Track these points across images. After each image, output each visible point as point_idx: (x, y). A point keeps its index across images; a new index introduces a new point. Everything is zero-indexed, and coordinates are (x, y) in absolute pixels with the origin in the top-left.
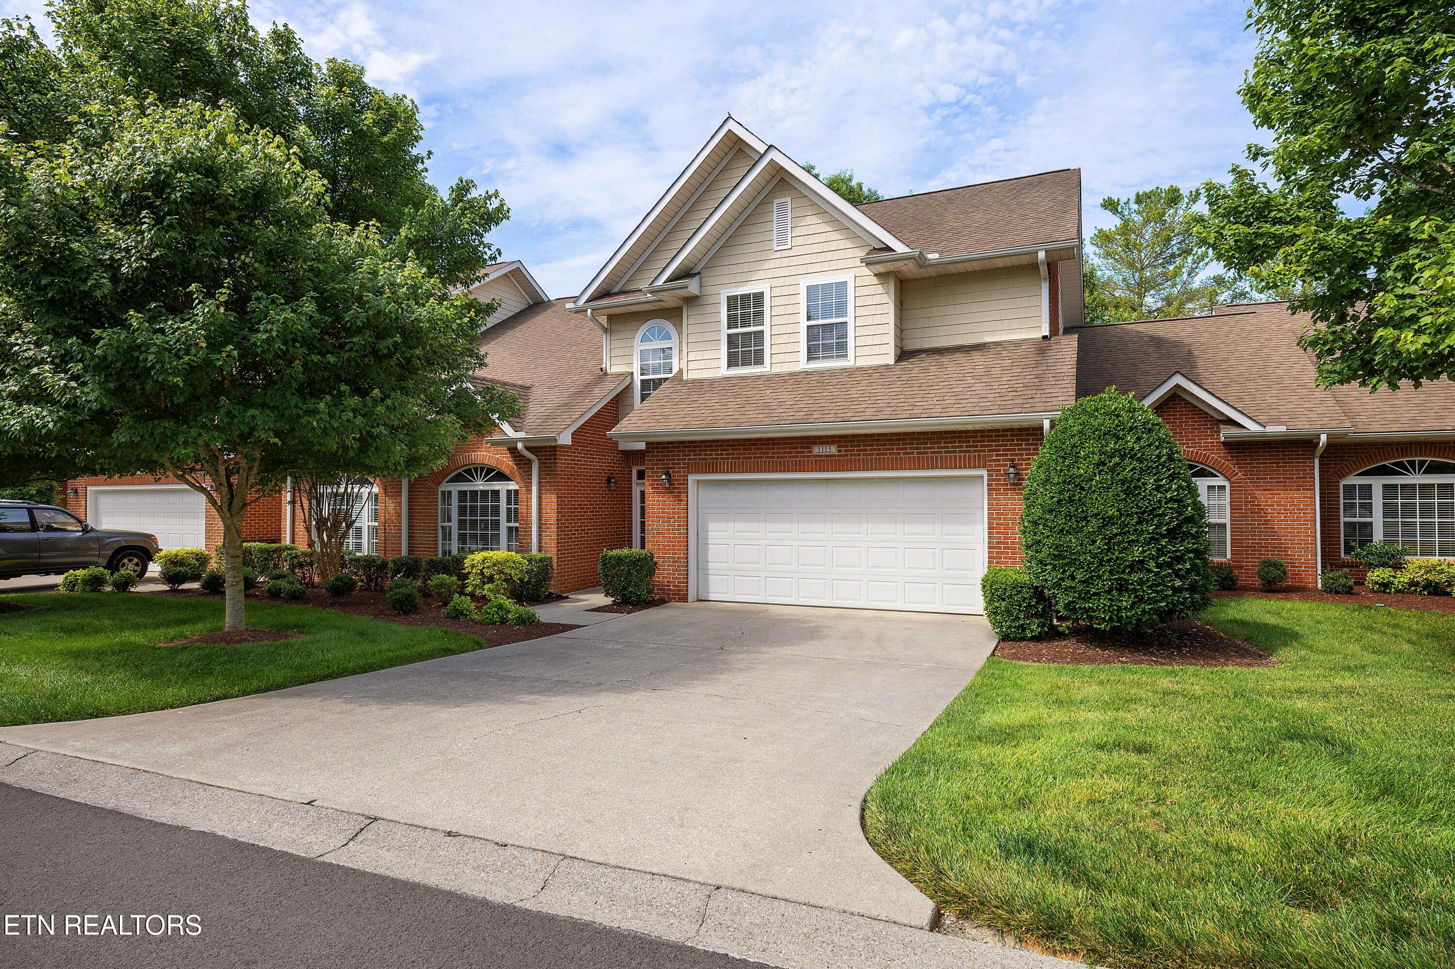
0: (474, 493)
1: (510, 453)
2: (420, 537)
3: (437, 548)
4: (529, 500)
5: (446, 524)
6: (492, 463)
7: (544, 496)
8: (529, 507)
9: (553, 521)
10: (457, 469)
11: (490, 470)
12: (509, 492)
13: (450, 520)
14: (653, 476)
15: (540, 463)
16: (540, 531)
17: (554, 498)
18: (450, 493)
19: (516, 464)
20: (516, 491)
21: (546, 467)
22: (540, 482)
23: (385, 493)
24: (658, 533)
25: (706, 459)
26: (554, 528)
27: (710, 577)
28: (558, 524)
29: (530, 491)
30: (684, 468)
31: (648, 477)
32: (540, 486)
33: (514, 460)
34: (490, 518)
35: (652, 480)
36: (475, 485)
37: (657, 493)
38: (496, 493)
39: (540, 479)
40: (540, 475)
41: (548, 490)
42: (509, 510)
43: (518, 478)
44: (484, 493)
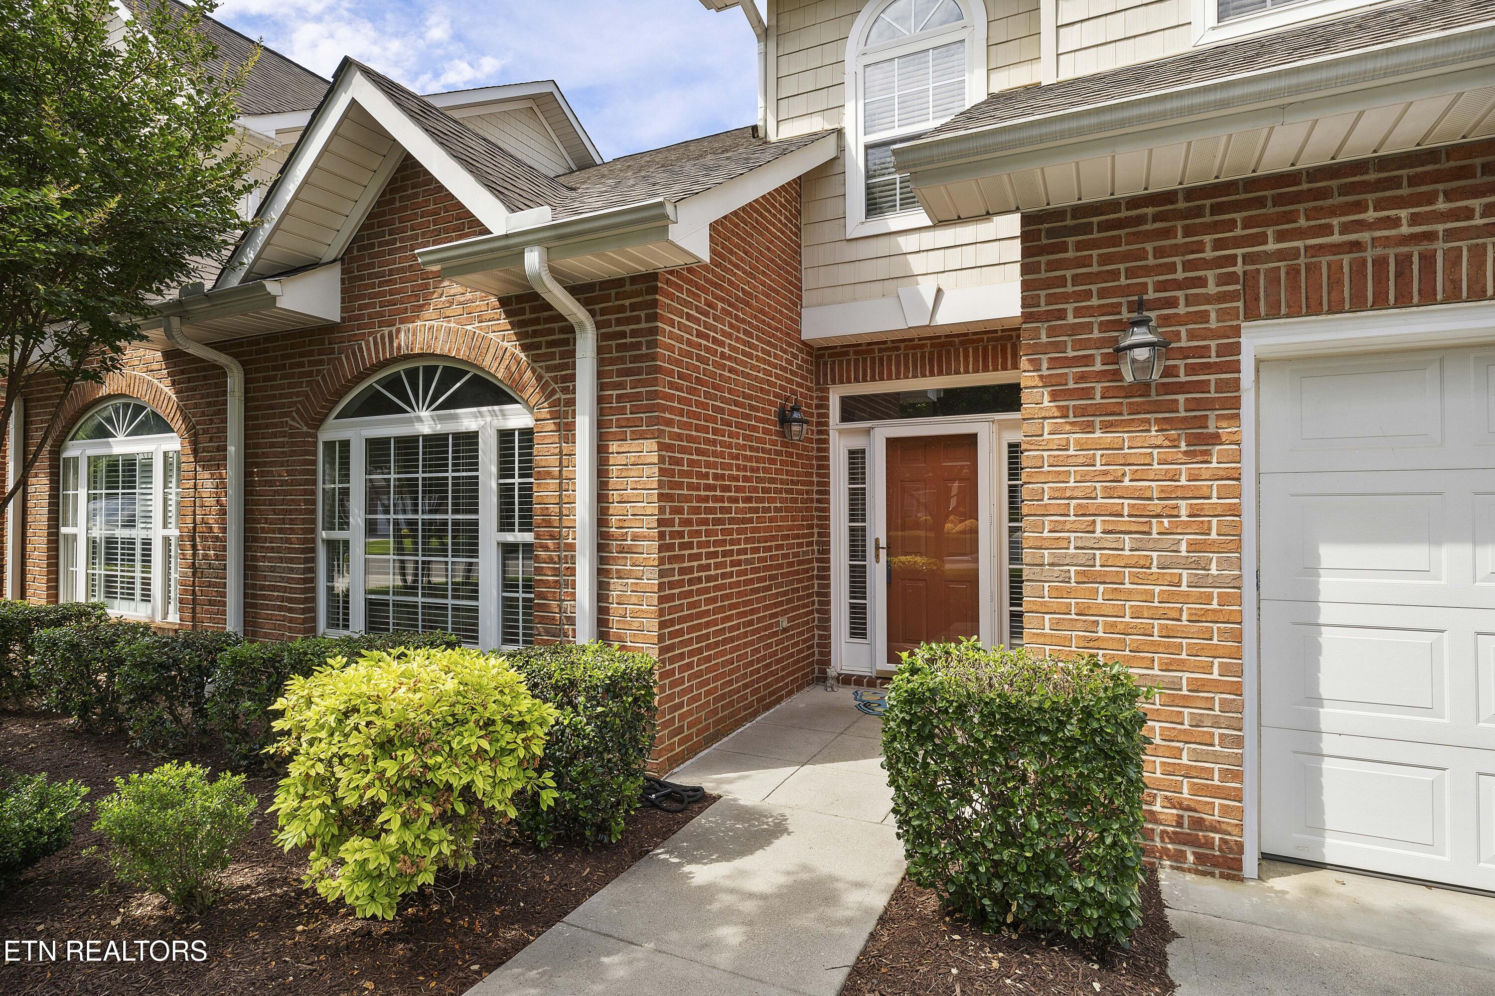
0: (407, 444)
1: (508, 314)
2: (273, 569)
3: (313, 600)
4: (566, 458)
5: (337, 535)
6: (457, 349)
7: (614, 447)
8: (565, 482)
9: (648, 526)
10: (362, 377)
11: (452, 374)
12: (505, 436)
13: (344, 524)
14: (1060, 347)
15: (602, 338)
16: (602, 560)
17: (649, 450)
18: (345, 445)
19: (525, 348)
20: (527, 434)
21: (621, 348)
22: (600, 400)
23: (195, 451)
24: (1086, 578)
25: (1356, 246)
26: (650, 550)
27: (1328, 765)
28: (662, 535)
29: (566, 430)
30: (1222, 298)
31: (1039, 349)
32: (601, 412)
33: (520, 336)
34: (450, 517)
35: (1054, 363)
36: (410, 421)
37: (1081, 412)
38: (470, 440)
39: (601, 387)
40: (600, 375)
41: (629, 423)
42: (505, 492)
43: (532, 393)
44: (436, 441)
